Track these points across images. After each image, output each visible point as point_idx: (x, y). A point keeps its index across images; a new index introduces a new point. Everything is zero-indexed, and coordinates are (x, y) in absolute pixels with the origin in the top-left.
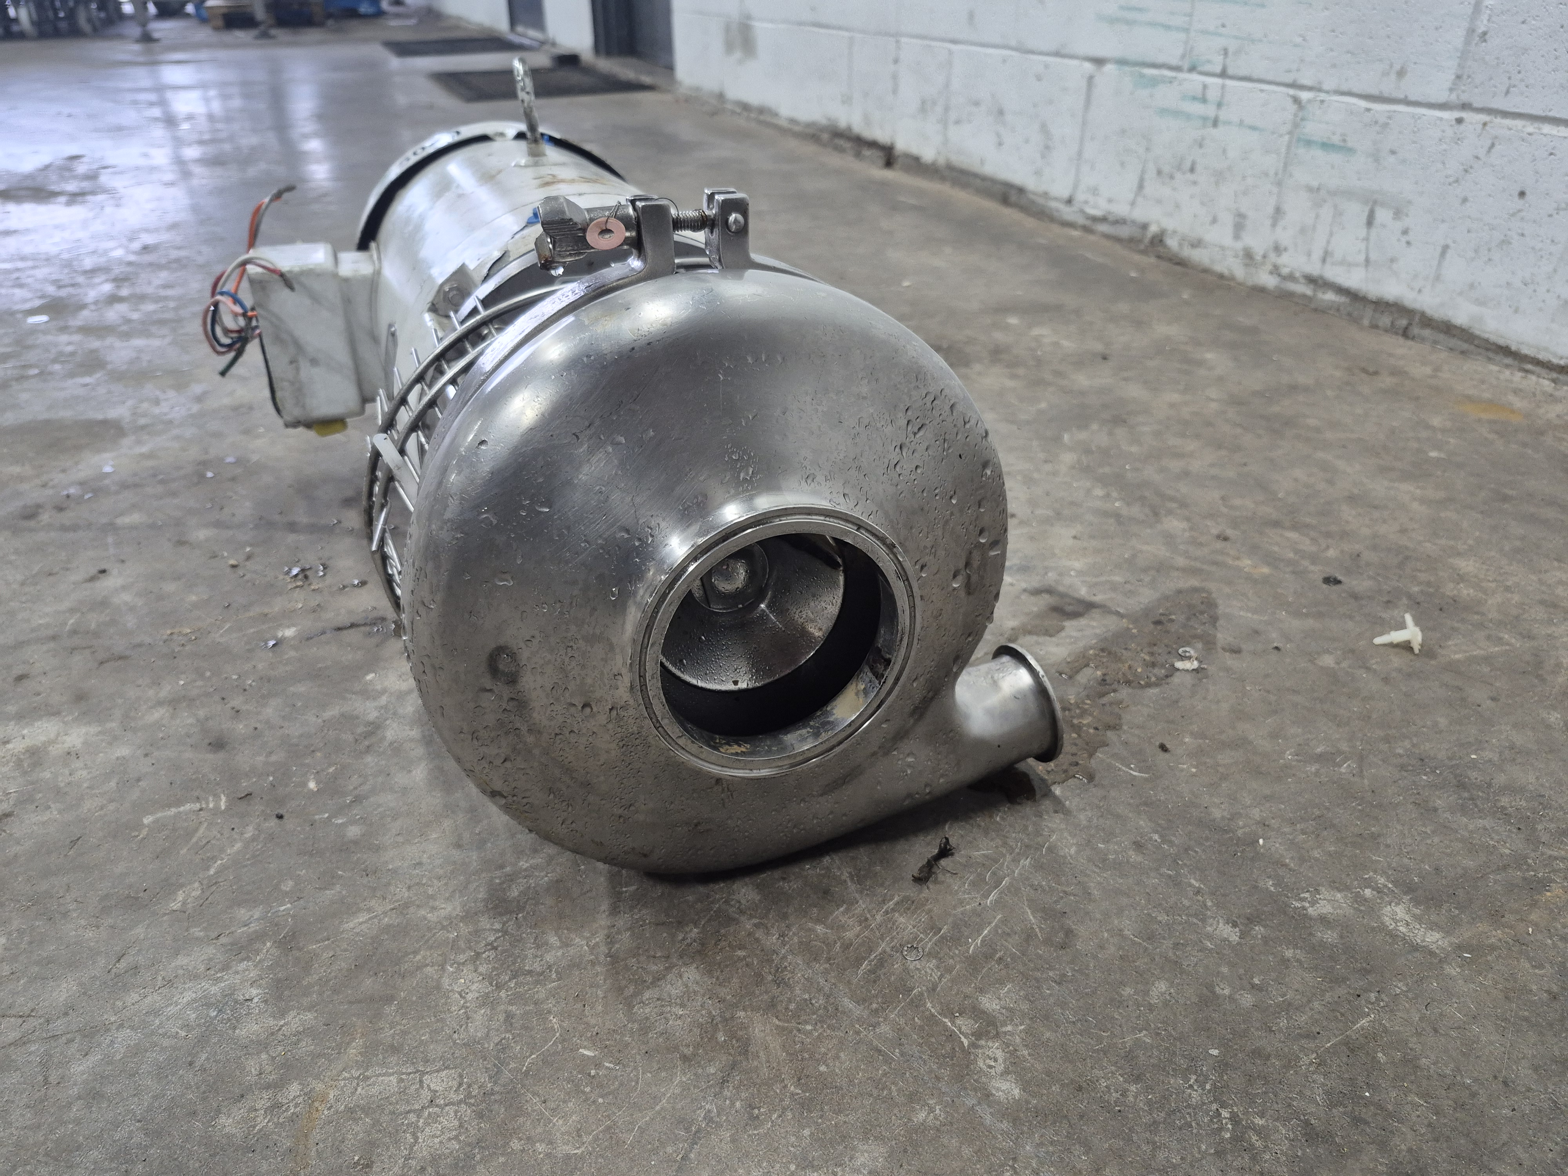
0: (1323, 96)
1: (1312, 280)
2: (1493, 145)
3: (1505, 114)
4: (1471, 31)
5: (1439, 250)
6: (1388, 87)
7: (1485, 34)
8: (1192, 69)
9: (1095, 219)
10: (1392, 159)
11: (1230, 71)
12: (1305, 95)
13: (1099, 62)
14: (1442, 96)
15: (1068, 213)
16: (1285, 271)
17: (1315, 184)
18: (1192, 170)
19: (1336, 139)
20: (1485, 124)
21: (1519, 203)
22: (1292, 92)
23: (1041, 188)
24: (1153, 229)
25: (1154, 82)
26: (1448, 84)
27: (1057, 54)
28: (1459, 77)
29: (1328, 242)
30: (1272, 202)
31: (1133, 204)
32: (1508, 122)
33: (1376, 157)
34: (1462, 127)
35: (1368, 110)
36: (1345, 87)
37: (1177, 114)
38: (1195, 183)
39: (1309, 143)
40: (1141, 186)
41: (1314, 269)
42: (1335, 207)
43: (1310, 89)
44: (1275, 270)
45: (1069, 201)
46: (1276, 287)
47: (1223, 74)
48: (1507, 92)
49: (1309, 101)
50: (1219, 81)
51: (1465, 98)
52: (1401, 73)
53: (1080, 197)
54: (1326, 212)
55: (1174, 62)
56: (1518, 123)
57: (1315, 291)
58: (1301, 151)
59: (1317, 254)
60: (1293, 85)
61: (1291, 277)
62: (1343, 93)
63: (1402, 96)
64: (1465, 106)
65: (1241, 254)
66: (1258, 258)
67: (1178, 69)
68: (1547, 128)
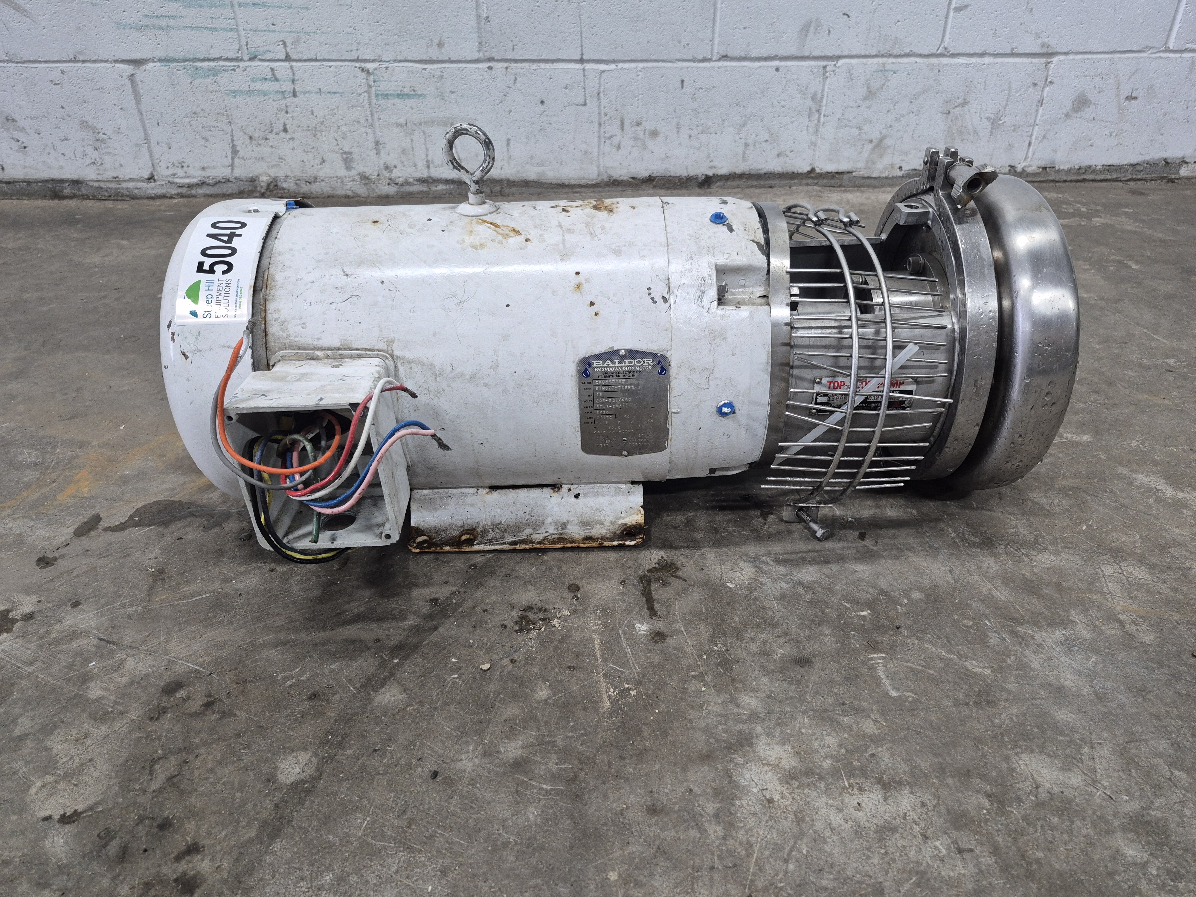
0: (385, 65)
1: (422, 181)
2: (516, 79)
3: (516, 61)
4: (479, 16)
5: (505, 143)
6: (434, 53)
7: (487, 17)
8: (252, 59)
9: (190, 186)
10: (453, 96)
11: (293, 57)
12: (370, 66)
13: (137, 63)
14: (475, 56)
15: (151, 188)
16: (401, 180)
17: (402, 121)
18: (285, 130)
19: (407, 90)
20: (507, 68)
21: (542, 108)
22: (358, 65)
23: (109, 175)
24: (264, 179)
25: (215, 72)
26: (476, 48)
27: (75, 60)
28: (480, 43)
29: (427, 155)
30: (371, 138)
31: (232, 166)
32: (519, 65)
33: (441, 96)
34: (493, 72)
35: (425, 69)
36: (400, 57)
37: (249, 93)
38: (292, 139)
39: (386, 96)
40: (235, 152)
41: (423, 173)
42: (424, 132)
43: (373, 61)
44: (392, 182)
45: (151, 178)
46: (397, 192)
47: (288, 58)
48: (513, 49)
49: (375, 69)
50: (287, 64)
51: (488, 55)
52: (440, 45)
53: (163, 172)
54: (418, 136)
55: (231, 55)
56: (526, 65)
57: (428, 186)
58: (382, 102)
59: (421, 165)
60: (357, 60)
61: (407, 183)
62: (400, 61)
63: (447, 58)
64: (491, 59)
65: (357, 178)
66: (374, 177)
67: (237, 59)
68: (543, 65)
